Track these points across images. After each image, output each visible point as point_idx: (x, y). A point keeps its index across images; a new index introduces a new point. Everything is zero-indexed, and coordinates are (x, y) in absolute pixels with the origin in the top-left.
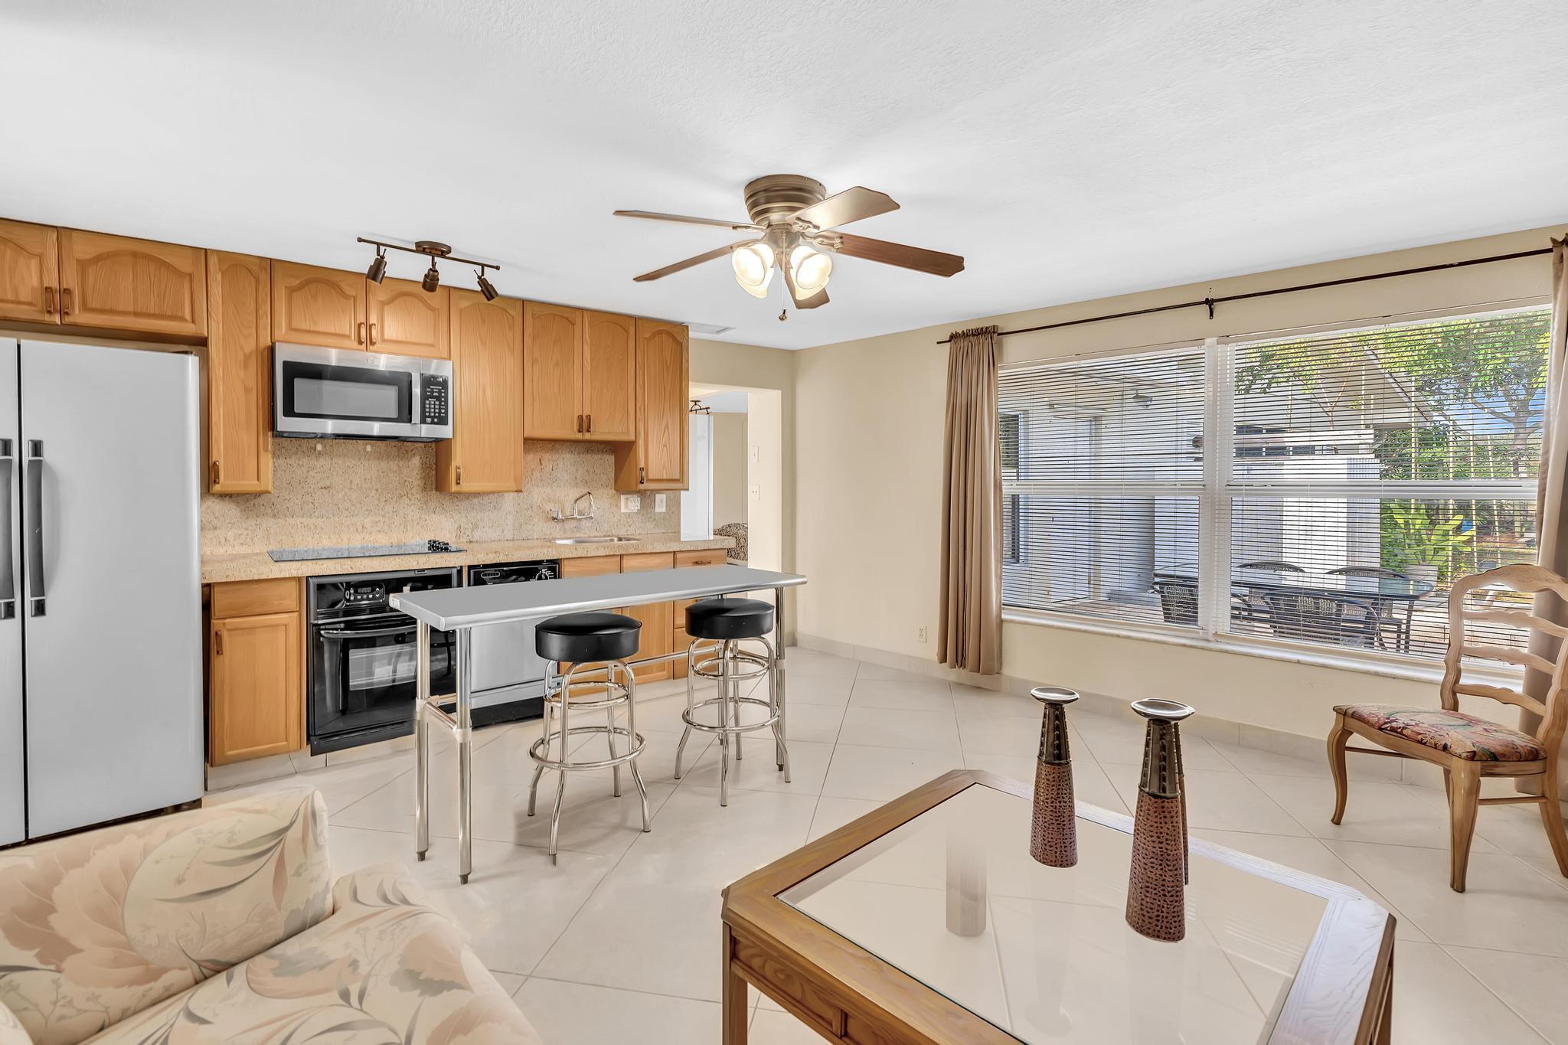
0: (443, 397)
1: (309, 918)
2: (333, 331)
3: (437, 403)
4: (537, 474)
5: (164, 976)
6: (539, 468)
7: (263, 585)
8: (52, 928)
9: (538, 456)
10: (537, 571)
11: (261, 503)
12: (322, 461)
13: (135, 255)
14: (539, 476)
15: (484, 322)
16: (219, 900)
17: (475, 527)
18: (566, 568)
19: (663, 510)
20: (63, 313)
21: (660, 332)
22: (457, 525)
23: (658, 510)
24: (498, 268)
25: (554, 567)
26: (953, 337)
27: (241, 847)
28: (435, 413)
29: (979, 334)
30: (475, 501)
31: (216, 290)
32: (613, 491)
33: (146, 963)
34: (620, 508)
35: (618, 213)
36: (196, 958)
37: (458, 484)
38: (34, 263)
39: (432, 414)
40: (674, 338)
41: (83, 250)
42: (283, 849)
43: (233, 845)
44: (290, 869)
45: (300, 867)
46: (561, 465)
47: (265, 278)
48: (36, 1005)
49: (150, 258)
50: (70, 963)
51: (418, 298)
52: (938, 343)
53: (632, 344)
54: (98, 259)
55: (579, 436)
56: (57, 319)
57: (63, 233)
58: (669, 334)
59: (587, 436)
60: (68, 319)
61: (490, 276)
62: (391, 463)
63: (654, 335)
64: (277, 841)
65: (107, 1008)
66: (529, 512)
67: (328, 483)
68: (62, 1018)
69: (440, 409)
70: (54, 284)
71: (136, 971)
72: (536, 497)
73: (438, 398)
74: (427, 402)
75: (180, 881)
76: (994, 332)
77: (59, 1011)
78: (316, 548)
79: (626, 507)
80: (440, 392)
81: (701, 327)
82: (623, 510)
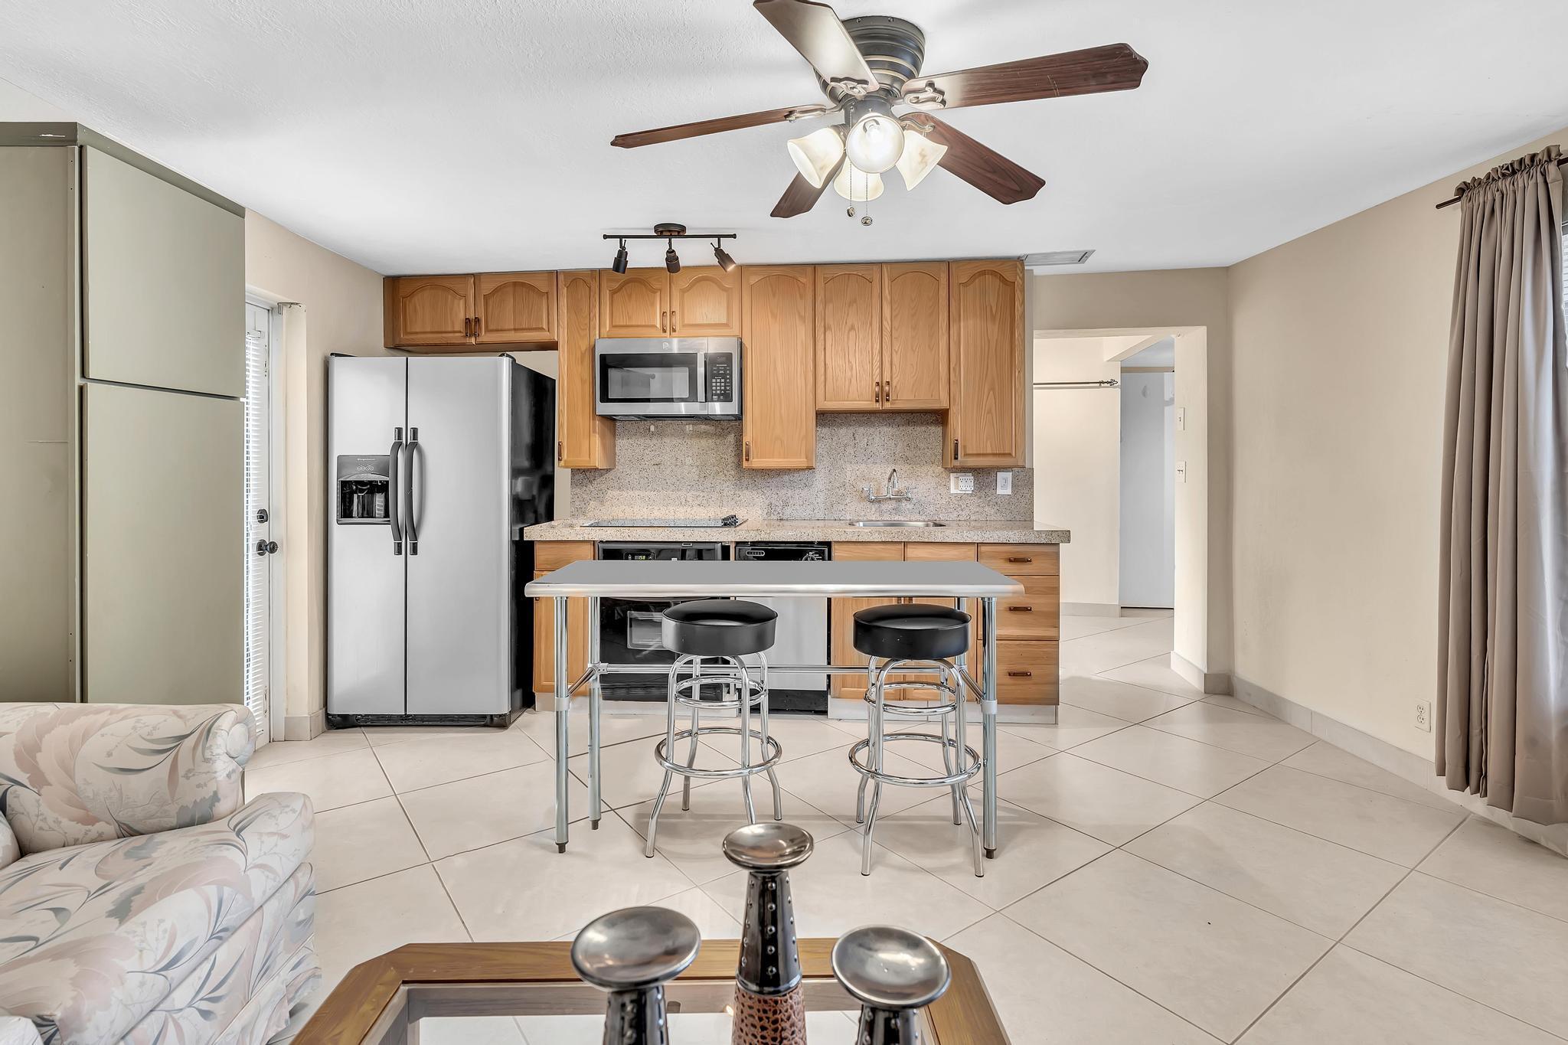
0: (728, 374)
1: (197, 817)
2: (644, 324)
3: (723, 380)
4: (850, 450)
5: (98, 824)
6: (852, 443)
7: (568, 546)
8: (36, 762)
9: (851, 430)
10: (806, 552)
11: (611, 478)
12: (654, 441)
13: (515, 284)
14: (852, 452)
15: (774, 295)
16: (133, 777)
17: (786, 504)
18: (837, 551)
19: (1009, 491)
20: (476, 335)
21: (983, 273)
22: (767, 502)
23: (1000, 491)
24: (734, 236)
25: (823, 550)
26: (1462, 190)
27: (152, 741)
28: (721, 390)
29: (1514, 172)
30: (786, 478)
31: (563, 302)
32: (940, 469)
33: (84, 808)
34: (949, 489)
35: (624, 141)
36: (118, 819)
37: (747, 460)
38: (462, 302)
39: (718, 392)
40: (1003, 280)
41: (487, 287)
42: (178, 751)
43: (149, 738)
44: (181, 771)
45: (189, 771)
46: (877, 439)
47: (595, 285)
48: (28, 813)
49: (523, 284)
50: (45, 790)
51: (713, 282)
52: (1439, 206)
53: (943, 293)
54: (496, 291)
55: (878, 406)
56: (473, 341)
57: (476, 276)
58: (994, 273)
59: (888, 406)
60: (480, 340)
61: (727, 246)
62: (710, 441)
63: (973, 278)
64: (177, 743)
65: (66, 833)
66: (842, 491)
67: (658, 460)
68: (41, 828)
69: (725, 386)
70: (472, 316)
71: (81, 813)
72: (849, 474)
73: (724, 376)
74: (714, 380)
75: (109, 754)
76: (1550, 160)
77: (40, 824)
78: (650, 518)
79: (957, 487)
80: (725, 370)
81: (1046, 258)
82: (953, 491)
